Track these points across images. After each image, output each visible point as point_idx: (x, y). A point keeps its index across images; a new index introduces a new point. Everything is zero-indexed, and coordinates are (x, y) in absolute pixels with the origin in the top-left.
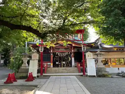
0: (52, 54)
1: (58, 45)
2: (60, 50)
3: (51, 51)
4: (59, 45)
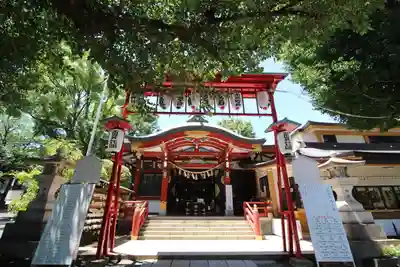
0: (165, 174)
3: (165, 164)
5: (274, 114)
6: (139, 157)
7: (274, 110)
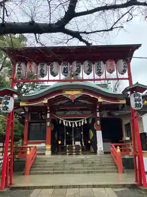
0: (48, 124)
1: (63, 102)
2: (69, 113)
3: (48, 116)
4: (66, 101)
5: (130, 79)
6: (27, 110)
7: (130, 74)
